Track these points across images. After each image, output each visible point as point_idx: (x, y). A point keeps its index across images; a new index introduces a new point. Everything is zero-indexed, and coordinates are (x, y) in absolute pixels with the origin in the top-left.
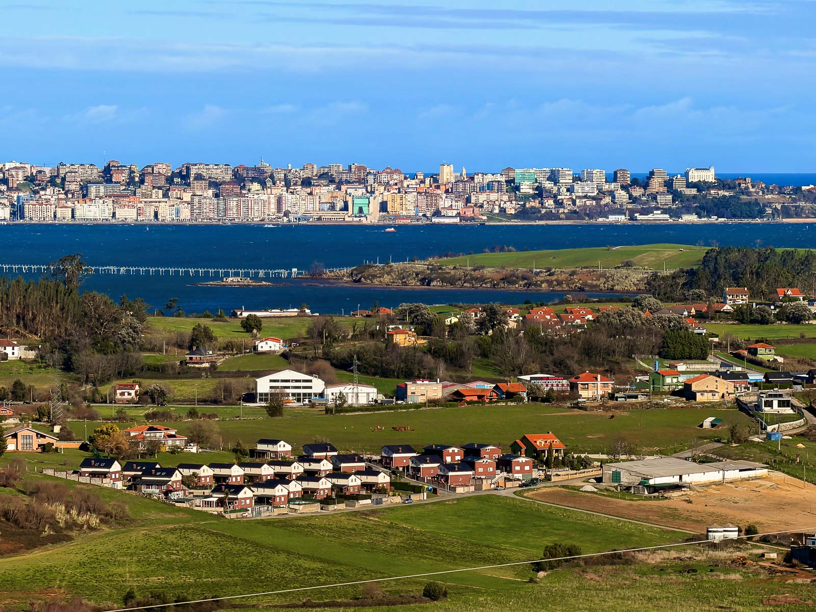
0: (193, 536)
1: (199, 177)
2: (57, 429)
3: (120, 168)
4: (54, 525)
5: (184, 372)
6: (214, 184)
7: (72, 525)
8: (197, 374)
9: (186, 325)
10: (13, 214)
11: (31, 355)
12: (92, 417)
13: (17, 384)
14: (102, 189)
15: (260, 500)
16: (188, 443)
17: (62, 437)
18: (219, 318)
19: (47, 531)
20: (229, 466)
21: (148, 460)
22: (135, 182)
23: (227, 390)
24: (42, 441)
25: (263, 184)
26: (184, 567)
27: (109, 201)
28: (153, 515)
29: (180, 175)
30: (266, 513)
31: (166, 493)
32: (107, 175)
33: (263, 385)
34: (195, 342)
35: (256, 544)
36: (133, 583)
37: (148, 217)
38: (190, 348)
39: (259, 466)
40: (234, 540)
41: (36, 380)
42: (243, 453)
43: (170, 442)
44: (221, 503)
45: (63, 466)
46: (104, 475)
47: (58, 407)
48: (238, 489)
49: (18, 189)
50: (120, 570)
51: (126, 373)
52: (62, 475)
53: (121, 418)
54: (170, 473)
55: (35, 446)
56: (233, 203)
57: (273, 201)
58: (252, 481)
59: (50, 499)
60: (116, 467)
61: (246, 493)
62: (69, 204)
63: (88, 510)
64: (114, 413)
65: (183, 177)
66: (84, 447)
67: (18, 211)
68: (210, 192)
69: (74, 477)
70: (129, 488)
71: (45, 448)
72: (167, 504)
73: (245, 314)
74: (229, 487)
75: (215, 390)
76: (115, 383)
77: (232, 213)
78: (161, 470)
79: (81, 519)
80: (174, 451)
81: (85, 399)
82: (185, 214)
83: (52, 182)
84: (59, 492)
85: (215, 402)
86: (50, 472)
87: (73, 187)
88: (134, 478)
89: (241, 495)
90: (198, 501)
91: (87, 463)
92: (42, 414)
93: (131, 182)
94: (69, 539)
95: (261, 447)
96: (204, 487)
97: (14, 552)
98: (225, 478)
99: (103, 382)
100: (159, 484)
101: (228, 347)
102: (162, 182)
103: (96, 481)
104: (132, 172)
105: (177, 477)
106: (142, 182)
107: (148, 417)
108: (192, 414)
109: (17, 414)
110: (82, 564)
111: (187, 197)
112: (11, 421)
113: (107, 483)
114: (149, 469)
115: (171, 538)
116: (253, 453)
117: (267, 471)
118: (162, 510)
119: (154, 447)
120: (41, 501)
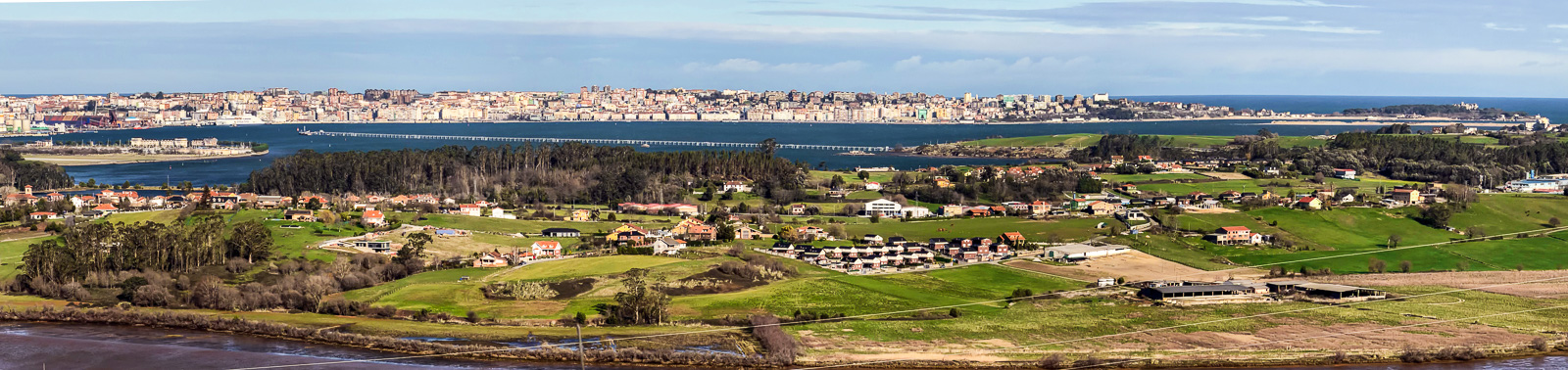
0: (831, 283)
1: (838, 99)
2: (761, 228)
3: (797, 94)
4: (759, 276)
5: (828, 199)
6: (846, 102)
7: (768, 277)
8: (835, 200)
9: (829, 175)
10: (741, 117)
11: (749, 190)
12: (780, 222)
13: (742, 204)
14: (788, 104)
15: (866, 266)
16: (828, 236)
17: (763, 232)
18: (847, 171)
19: (756, 280)
20: (850, 248)
21: (808, 244)
22: (805, 101)
23: (851, 209)
24: (753, 234)
25: (872, 103)
26: (826, 299)
27: (791, 111)
28: (810, 272)
29: (828, 97)
30: (869, 272)
31: (817, 261)
32: (790, 97)
33: (869, 207)
34: (835, 183)
35: (863, 288)
36: (799, 307)
37: (811, 119)
38: (831, 187)
39: (866, 248)
40: (852, 285)
41: (752, 203)
42: (858, 241)
43: (819, 235)
44: (845, 266)
45: (764, 246)
46: (785, 251)
47: (762, 216)
48: (854, 260)
49: (744, 104)
50: (793, 300)
51: (799, 198)
52: (764, 251)
53: (794, 222)
54: (819, 251)
55: (750, 237)
56: (856, 112)
57: (877, 112)
58: (862, 256)
59: (757, 263)
60: (791, 247)
61: (858, 262)
62: (771, 112)
63: (777, 269)
64: (791, 220)
65: (830, 98)
66: (775, 237)
67: (744, 115)
68: (844, 107)
69: (770, 252)
70: (798, 258)
71: (755, 237)
72: (817, 267)
73: (861, 170)
74: (849, 258)
75: (844, 209)
76: (792, 204)
77: (855, 118)
78: (815, 249)
79: (773, 274)
80: (821, 240)
81: (777, 212)
82: (831, 118)
83: (762, 100)
84: (761, 260)
85: (844, 215)
86: (757, 250)
87: (773, 103)
88: (801, 253)
89: (856, 263)
90: (833, 265)
91: (776, 245)
92: (754, 219)
93: (803, 101)
94: (767, 284)
95: (866, 238)
96: (837, 258)
97: (739, 290)
98: (848, 254)
99: (787, 203)
100: (814, 256)
101: (851, 187)
102: (819, 101)
103: (781, 254)
104: (803, 96)
105: (823, 253)
106: (809, 101)
107: (808, 222)
108: (831, 221)
109: (741, 219)
110: (774, 297)
111: (832, 109)
112: (738, 223)
113: (786, 255)
114: (808, 249)
115: (820, 284)
116: (863, 241)
117: (870, 251)
118: (815, 270)
119: (811, 238)
120: (752, 264)
